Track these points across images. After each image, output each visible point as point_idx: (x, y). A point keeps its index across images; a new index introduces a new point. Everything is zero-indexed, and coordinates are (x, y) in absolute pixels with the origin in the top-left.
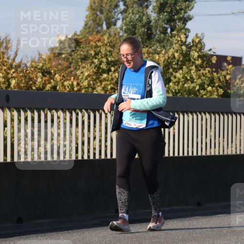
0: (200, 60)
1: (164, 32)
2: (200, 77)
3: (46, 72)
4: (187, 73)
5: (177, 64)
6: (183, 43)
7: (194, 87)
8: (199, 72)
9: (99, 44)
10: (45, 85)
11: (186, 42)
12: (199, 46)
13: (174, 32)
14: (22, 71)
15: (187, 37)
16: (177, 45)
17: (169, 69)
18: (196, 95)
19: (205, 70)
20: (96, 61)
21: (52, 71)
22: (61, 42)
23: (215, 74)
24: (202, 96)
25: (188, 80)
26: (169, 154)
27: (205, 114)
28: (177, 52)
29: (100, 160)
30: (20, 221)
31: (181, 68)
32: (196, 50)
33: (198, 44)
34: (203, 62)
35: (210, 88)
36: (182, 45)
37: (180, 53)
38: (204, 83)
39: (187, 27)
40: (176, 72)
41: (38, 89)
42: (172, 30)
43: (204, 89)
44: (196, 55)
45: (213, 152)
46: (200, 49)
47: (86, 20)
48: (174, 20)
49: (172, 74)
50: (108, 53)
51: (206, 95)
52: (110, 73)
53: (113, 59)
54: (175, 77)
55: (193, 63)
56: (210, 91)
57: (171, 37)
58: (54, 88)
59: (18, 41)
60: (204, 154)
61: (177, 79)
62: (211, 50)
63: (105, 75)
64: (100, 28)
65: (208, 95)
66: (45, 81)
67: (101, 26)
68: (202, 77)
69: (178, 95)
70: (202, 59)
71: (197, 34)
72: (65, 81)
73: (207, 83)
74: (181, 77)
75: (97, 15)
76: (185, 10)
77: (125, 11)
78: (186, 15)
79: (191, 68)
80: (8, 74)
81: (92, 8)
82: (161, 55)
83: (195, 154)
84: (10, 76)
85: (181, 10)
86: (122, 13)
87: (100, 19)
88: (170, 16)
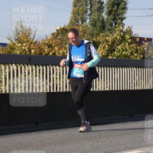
0: (130, 39)
1: (111, 25)
2: (130, 49)
3: (50, 46)
4: (124, 46)
5: (118, 42)
6: (122, 31)
7: (128, 54)
8: (130, 46)
10: (49, 52)
12: (130, 32)
13: (117, 25)
14: (38, 45)
15: (123, 28)
17: (114, 44)
18: (128, 58)
19: (133, 45)
21: (53, 45)
22: (57, 30)
23: (138, 47)
24: (132, 59)
25: (124, 50)
26: (115, 89)
27: (134, 68)
28: (118, 35)
30: (37, 123)
31: (121, 44)
32: (128, 35)
33: (129, 31)
34: (132, 41)
35: (136, 54)
36: (121, 32)
37: (120, 36)
38: (133, 52)
39: (123, 22)
40: (118, 46)
41: (46, 55)
42: (115, 24)
43: (133, 55)
44: (128, 37)
45: (138, 88)
46: (130, 34)
47: (70, 19)
48: (116, 19)
49: (116, 47)
50: (82, 36)
51: (134, 58)
54: (117, 49)
55: (127, 41)
56: (136, 56)
57: (115, 28)
58: (54, 54)
59: (35, 30)
60: (133, 89)
61: (118, 50)
62: (136, 34)
65: (135, 58)
66: (49, 50)
67: (78, 22)
68: (132, 49)
69: (119, 58)
71: (128, 26)
72: (60, 50)
73: (134, 51)
74: (120, 48)
75: (76, 16)
76: (122, 14)
77: (91, 14)
78: (122, 17)
79: (125, 44)
80: (30, 46)
81: (73, 13)
82: (110, 37)
83: (128, 89)
84: (31, 48)
85: (120, 14)
86: (89, 16)
87: (78, 19)
88: (114, 17)
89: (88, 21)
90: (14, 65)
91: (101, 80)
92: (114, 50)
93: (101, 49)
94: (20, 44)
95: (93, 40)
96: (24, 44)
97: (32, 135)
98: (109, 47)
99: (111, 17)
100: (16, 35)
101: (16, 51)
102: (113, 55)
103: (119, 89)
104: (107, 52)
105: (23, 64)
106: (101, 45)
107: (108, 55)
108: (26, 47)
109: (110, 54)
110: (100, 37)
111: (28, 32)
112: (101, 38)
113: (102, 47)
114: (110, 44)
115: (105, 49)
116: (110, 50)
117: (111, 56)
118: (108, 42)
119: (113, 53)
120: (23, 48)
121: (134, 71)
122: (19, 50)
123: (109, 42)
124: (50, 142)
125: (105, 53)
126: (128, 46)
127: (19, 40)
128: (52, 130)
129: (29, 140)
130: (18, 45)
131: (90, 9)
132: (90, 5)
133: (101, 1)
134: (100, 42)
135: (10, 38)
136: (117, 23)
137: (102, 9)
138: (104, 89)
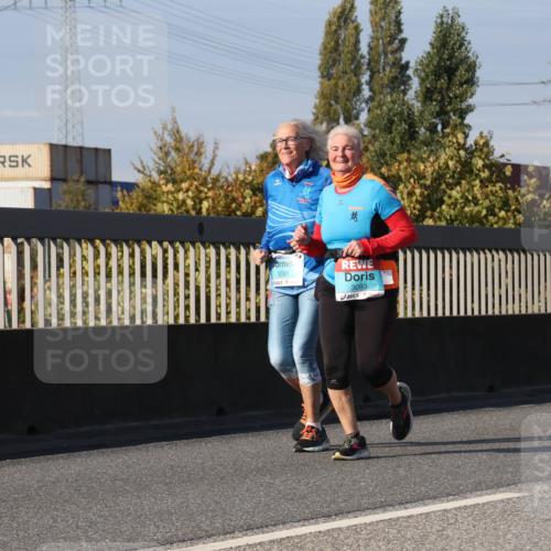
0: (486, 171)
1: (432, 129)
2: (487, 197)
3: (257, 189)
4: (468, 190)
5: (453, 177)
6: (461, 147)
7: (479, 212)
8: (485, 190)
10: (254, 208)
11: (465, 144)
12: (485, 150)
13: (448, 130)
14: (222, 187)
15: (466, 136)
16: (452, 149)
17: (440, 184)
18: (482, 224)
19: (494, 186)
23: (510, 192)
24: (492, 225)
25: (469, 201)
26: (444, 313)
27: (498, 253)
28: (452, 159)
30: (220, 412)
31: (459, 183)
32: (480, 157)
33: (484, 147)
34: (491, 175)
35: (502, 214)
36: (459, 150)
37: (457, 162)
38: (494, 206)
39: (466, 122)
40: (452, 189)
41: (245, 215)
42: (444, 127)
43: (495, 215)
44: (480, 163)
45: (512, 309)
46: (487, 156)
47: (314, 111)
48: (447, 113)
49: (445, 192)
51: (496, 223)
54: (450, 197)
55: (477, 175)
56: (503, 218)
57: (443, 137)
59: (216, 143)
60: (497, 313)
61: (453, 200)
62: (503, 156)
65: (500, 223)
66: (255, 202)
68: (492, 198)
69: (456, 223)
70: (490, 170)
71: (481, 133)
73: (498, 205)
74: (458, 196)
75: (331, 105)
76: (462, 97)
77: (371, 99)
78: (464, 106)
79: (474, 183)
80: (201, 192)
81: (323, 95)
82: (428, 164)
83: (483, 313)
84: (203, 195)
85: (456, 97)
86: (367, 102)
87: (335, 111)
88: (441, 108)
89: (364, 117)
90: (154, 243)
91: (405, 288)
92: (442, 202)
94: (170, 187)
96: (184, 185)
97: (209, 445)
98: (426, 193)
99: (434, 107)
100: (160, 159)
101: (159, 205)
102: (436, 214)
103: (455, 313)
104: (418, 206)
105: (182, 243)
106: (401, 187)
107: (422, 216)
108: (190, 194)
109: (429, 213)
110: (400, 163)
111: (195, 149)
112: (402, 167)
113: (406, 191)
114: (428, 182)
115: (414, 198)
116: (430, 202)
117: (432, 217)
118: (422, 176)
119: (438, 210)
120: (181, 196)
121: (500, 261)
122: (168, 203)
123: (424, 177)
124: (260, 465)
125: (414, 208)
126: (481, 187)
127: (169, 172)
128: (265, 433)
129: (199, 461)
130: (165, 189)
131: (369, 83)
132: (369, 73)
133: (401, 59)
134: (400, 179)
135: (144, 167)
136: (448, 123)
137: (404, 83)
138: (413, 314)
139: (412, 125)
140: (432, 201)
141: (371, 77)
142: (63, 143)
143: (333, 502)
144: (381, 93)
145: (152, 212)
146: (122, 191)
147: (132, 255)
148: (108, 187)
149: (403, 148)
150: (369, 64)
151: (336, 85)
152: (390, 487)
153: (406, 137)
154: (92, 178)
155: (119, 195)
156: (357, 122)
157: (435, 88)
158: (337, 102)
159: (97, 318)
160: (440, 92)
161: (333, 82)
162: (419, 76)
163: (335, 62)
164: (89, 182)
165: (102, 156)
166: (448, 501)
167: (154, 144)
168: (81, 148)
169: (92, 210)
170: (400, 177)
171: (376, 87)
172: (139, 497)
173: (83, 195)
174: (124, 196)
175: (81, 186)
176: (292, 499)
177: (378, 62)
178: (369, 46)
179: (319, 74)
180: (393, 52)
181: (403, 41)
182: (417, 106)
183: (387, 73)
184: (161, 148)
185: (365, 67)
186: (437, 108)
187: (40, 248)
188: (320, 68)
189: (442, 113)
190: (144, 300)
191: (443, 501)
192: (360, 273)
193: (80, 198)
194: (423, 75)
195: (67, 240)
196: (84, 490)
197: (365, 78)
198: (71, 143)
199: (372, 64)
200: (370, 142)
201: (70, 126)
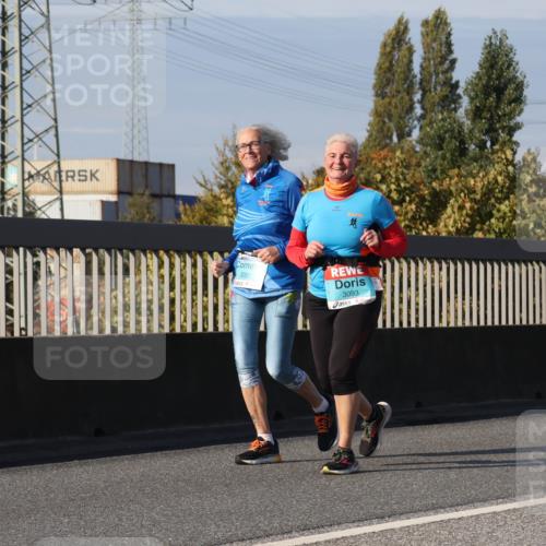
1: (482, 146)
5: (501, 192)
6: (510, 163)
9: (388, 164)
11: (513, 160)
13: (497, 147)
15: (514, 154)
16: (501, 165)
17: (489, 199)
20: (384, 187)
28: (501, 174)
29: (393, 330)
31: (507, 198)
36: (507, 166)
37: (506, 177)
39: (514, 139)
40: (500, 203)
42: (493, 144)
47: (369, 128)
48: (496, 131)
49: (494, 206)
50: (401, 177)
52: (404, 205)
53: (408, 185)
54: (499, 211)
57: (492, 153)
61: (501, 214)
63: (397, 208)
64: (388, 141)
67: (390, 137)
69: (504, 236)
74: (507, 210)
75: (384, 122)
76: (511, 115)
77: (423, 117)
78: (512, 123)
81: (377, 113)
82: (478, 179)
83: (531, 322)
85: (505, 115)
86: (419, 121)
87: (389, 129)
88: (491, 125)
89: (416, 134)
91: (456, 298)
92: (491, 216)
93: (454, 212)
94: (230, 200)
95: (433, 188)
98: (476, 207)
99: (484, 124)
100: (221, 173)
101: (220, 217)
102: (485, 227)
104: (468, 220)
106: (452, 201)
107: (472, 229)
109: (478, 226)
110: (451, 179)
112: (453, 182)
113: (456, 205)
114: (478, 197)
115: (464, 212)
116: (480, 216)
117: (481, 230)
118: (472, 191)
119: (487, 223)
123: (474, 192)
125: (464, 221)
127: (230, 186)
130: (225, 202)
131: (421, 102)
132: (420, 92)
133: (451, 79)
134: (451, 193)
135: (205, 181)
136: (497, 140)
137: (455, 102)
138: (464, 324)
139: (462, 142)
140: (481, 215)
141: (423, 96)
142: (130, 158)
143: (387, 503)
144: (433, 111)
145: (213, 224)
146: (184, 204)
147: (194, 265)
148: (172, 200)
149: (454, 164)
150: (421, 83)
151: (390, 103)
152: (441, 490)
153: (457, 154)
154: (157, 192)
155: (181, 208)
156: (409, 139)
157: (485, 107)
158: (390, 120)
159: (161, 326)
160: (489, 111)
161: (387, 100)
162: (469, 96)
163: (389, 82)
164: (154, 196)
165: (166, 171)
166: (497, 504)
167: (217, 159)
168: (146, 163)
169: (155, 222)
170: (451, 191)
171: (428, 106)
172: (201, 498)
173: (148, 208)
174: (185, 209)
175: (146, 199)
176: (346, 501)
177: (429, 82)
178: (421, 66)
179: (373, 92)
180: (443, 72)
181: (453, 62)
182: (467, 123)
183: (438, 92)
184: (222, 164)
185: (418, 86)
186: (486, 126)
187: (107, 258)
188: (375, 86)
189: (491, 130)
190: (205, 308)
191: (492, 504)
192: (350, 280)
193: (146, 211)
194: (472, 94)
195: (133, 251)
196: (148, 490)
197: (417, 97)
198: (137, 158)
199: (424, 84)
200: (422, 158)
201: (136, 142)
